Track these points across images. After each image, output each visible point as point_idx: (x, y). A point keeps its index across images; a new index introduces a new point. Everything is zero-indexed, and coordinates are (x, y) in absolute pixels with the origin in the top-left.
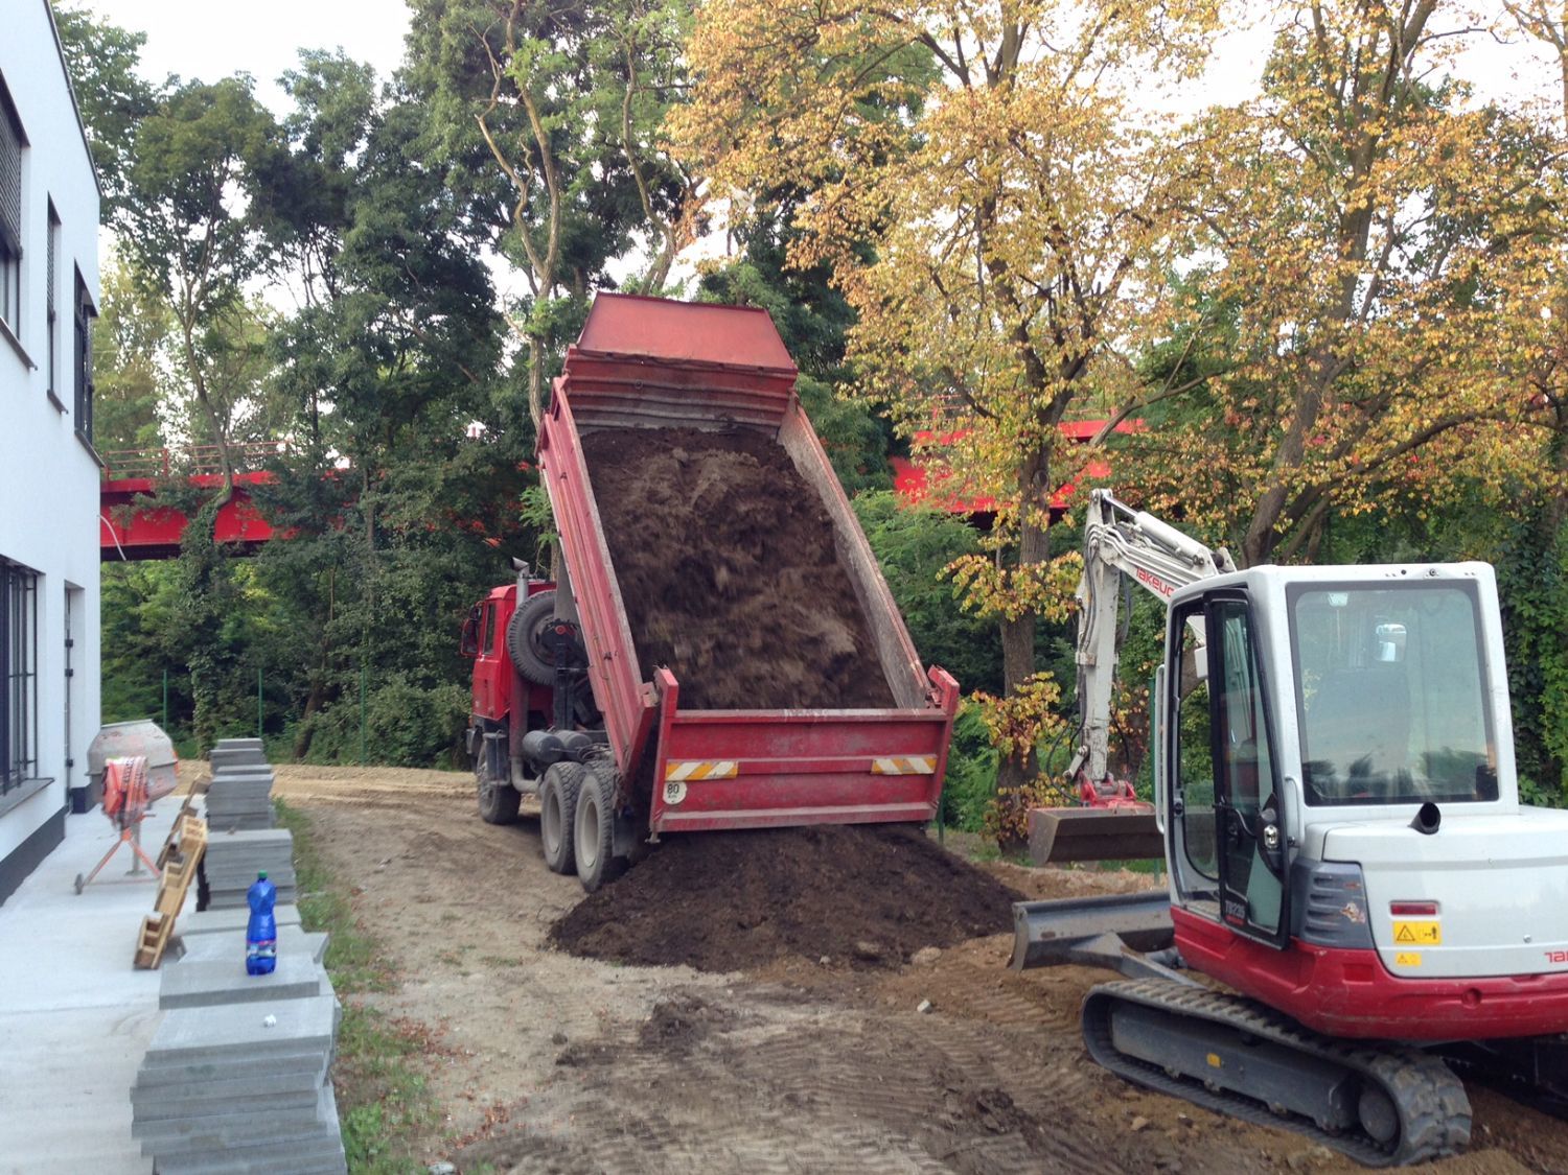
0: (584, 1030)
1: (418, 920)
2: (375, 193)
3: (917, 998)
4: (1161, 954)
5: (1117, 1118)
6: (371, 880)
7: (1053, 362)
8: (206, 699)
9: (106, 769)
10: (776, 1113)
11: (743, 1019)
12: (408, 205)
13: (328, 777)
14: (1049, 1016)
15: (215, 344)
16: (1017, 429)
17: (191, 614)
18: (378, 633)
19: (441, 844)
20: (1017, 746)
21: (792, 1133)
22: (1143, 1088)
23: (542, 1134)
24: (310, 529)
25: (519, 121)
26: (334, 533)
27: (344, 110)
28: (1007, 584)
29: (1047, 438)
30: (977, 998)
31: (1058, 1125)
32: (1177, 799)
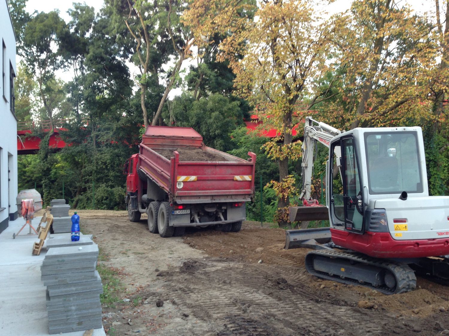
0: (164, 268)
1: (113, 244)
2: (95, 44)
3: (258, 259)
4: (327, 244)
5: (316, 286)
6: (99, 235)
7: (293, 86)
8: (47, 192)
9: (22, 202)
10: (220, 286)
11: (209, 265)
12: (105, 47)
13: (83, 212)
14: (295, 263)
15: (49, 90)
16: (283, 106)
17: (43, 167)
18: (97, 172)
19: (118, 227)
20: (284, 196)
21: (225, 290)
22: (323, 279)
23: (154, 292)
24: (77, 143)
25: (138, 22)
26: (84, 143)
27: (85, 20)
28: (280, 150)
29: (291, 108)
30: (275, 259)
31: (300, 288)
32: (332, 198)
